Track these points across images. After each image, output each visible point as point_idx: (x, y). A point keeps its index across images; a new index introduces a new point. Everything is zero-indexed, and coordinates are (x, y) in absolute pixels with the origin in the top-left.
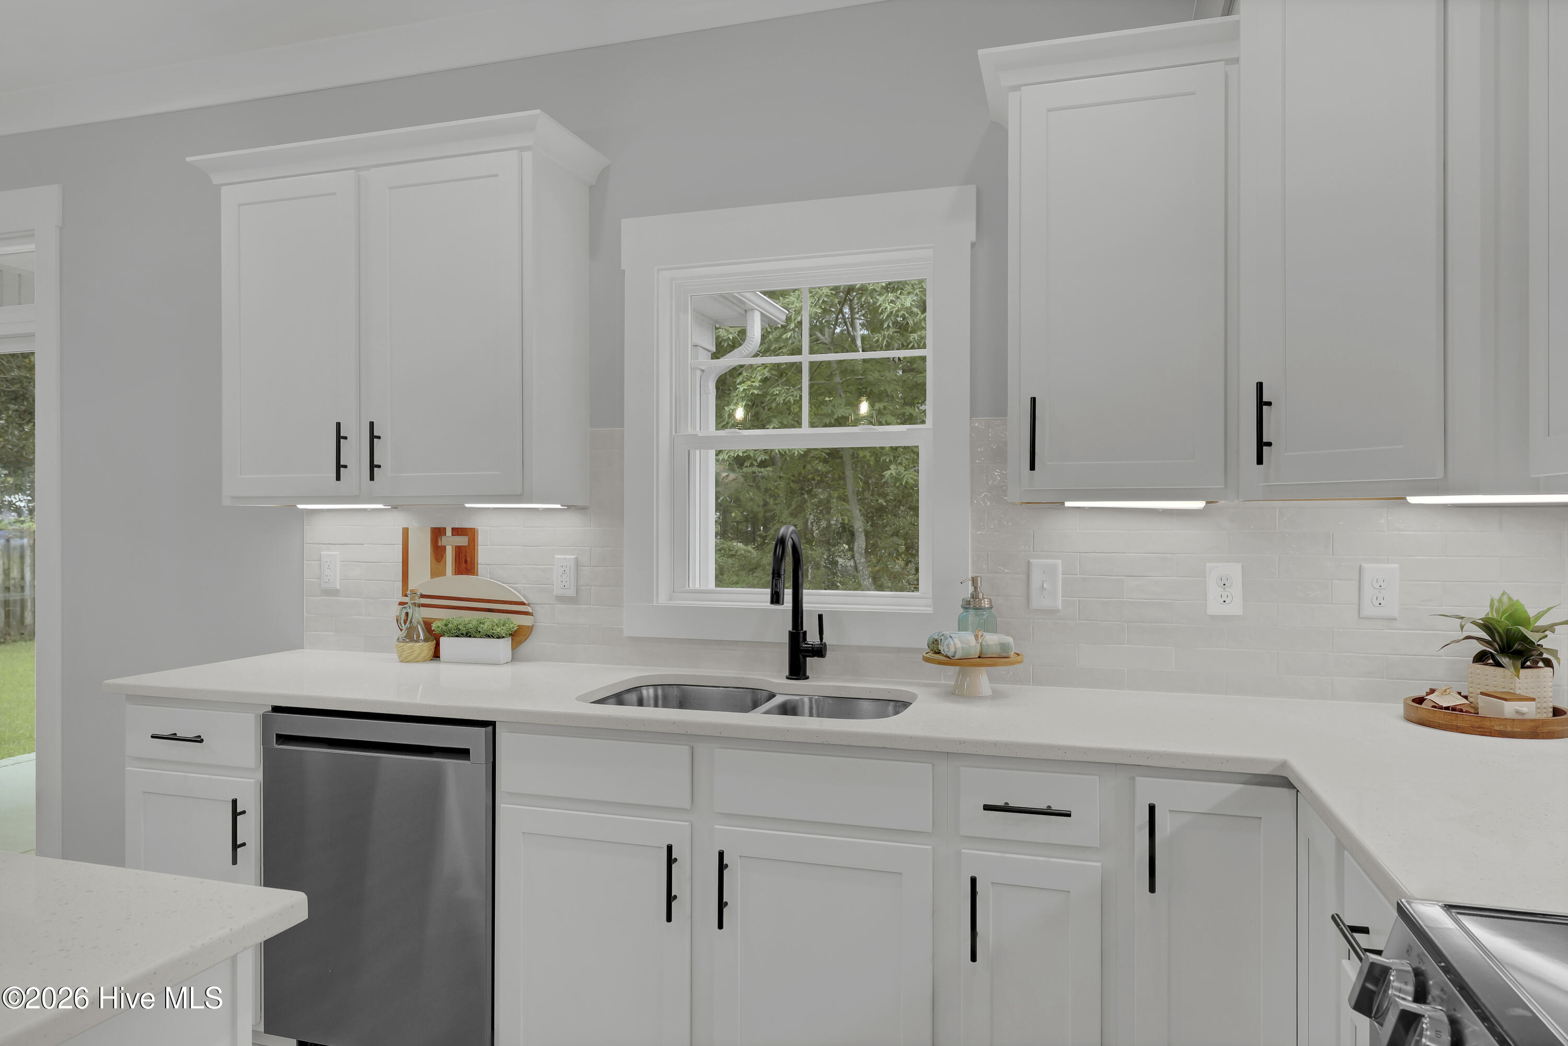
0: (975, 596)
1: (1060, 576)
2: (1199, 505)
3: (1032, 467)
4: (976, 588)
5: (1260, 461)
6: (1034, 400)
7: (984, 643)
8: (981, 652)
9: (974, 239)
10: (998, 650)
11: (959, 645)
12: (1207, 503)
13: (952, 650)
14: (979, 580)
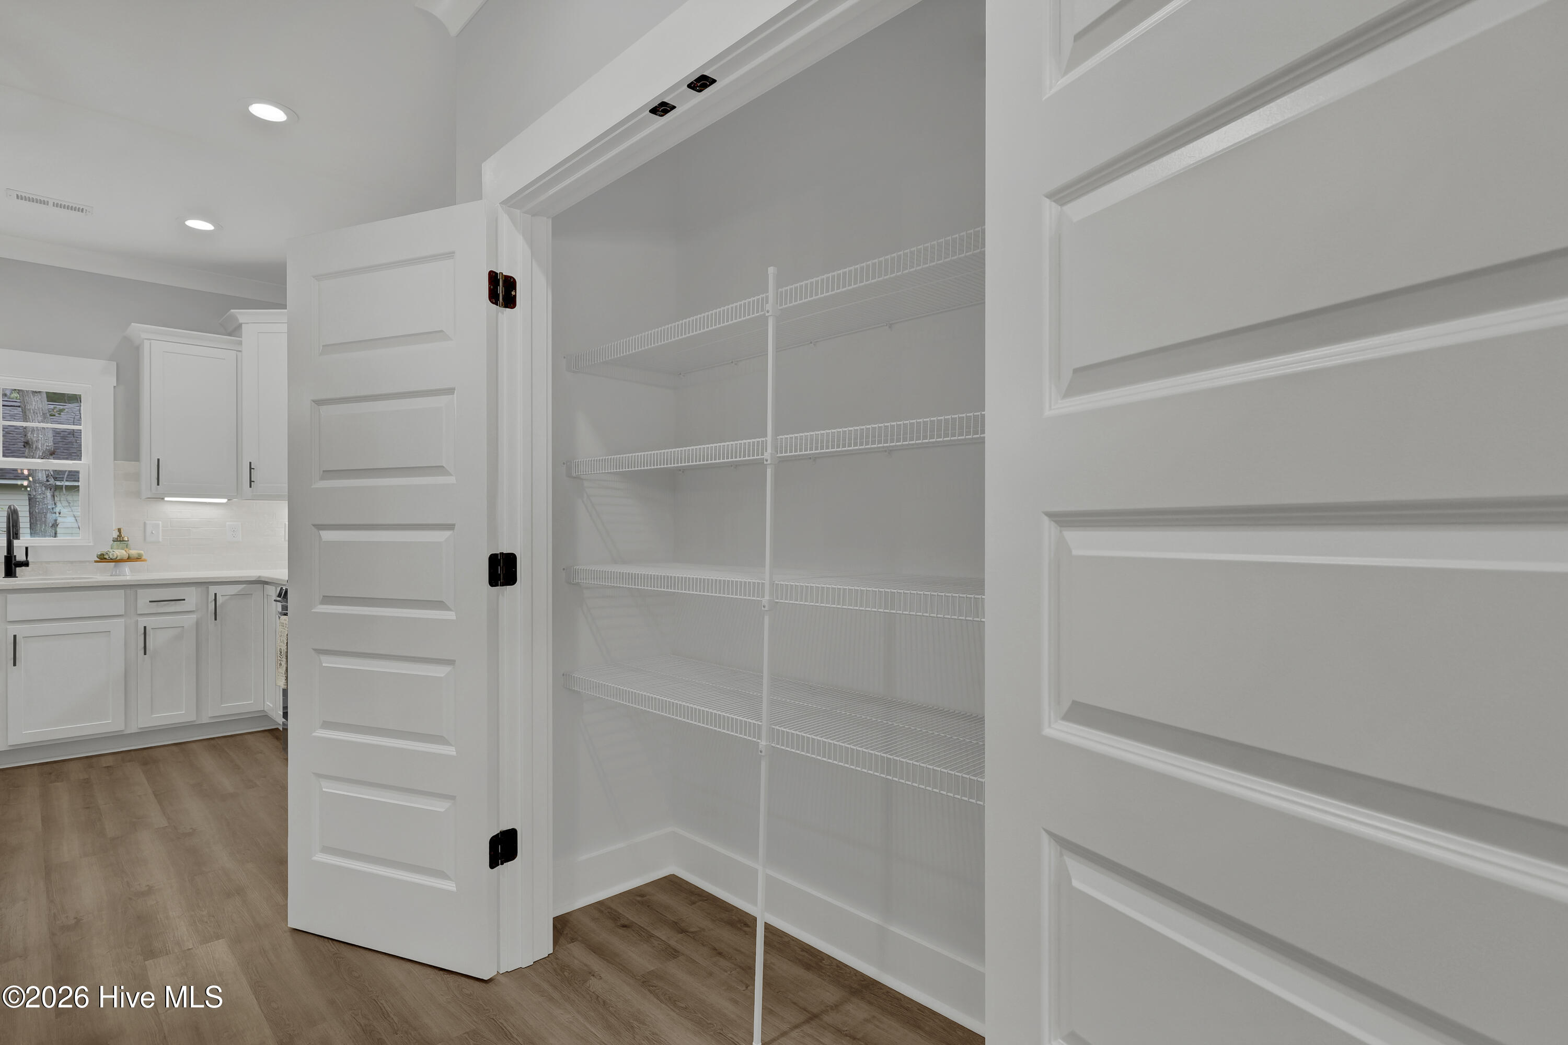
0: (120, 536)
1: (161, 528)
2: (225, 501)
3: (158, 484)
4: (120, 533)
5: (251, 487)
6: (158, 460)
7: (130, 553)
8: (129, 557)
9: (115, 385)
10: (137, 556)
11: (119, 554)
12: (229, 500)
13: (115, 556)
14: (122, 530)
